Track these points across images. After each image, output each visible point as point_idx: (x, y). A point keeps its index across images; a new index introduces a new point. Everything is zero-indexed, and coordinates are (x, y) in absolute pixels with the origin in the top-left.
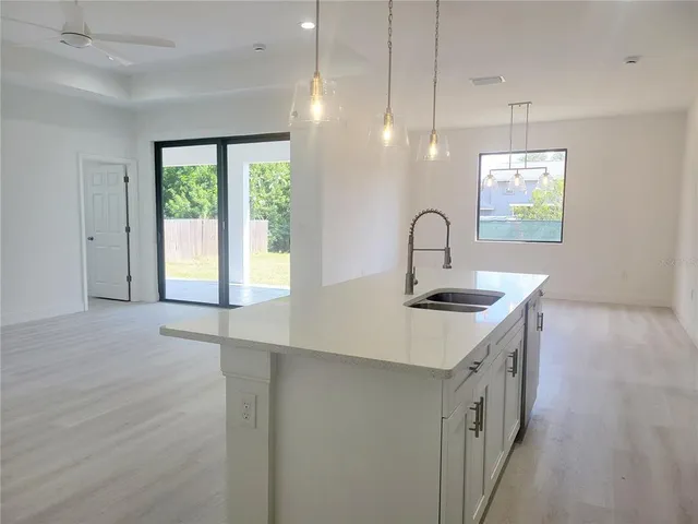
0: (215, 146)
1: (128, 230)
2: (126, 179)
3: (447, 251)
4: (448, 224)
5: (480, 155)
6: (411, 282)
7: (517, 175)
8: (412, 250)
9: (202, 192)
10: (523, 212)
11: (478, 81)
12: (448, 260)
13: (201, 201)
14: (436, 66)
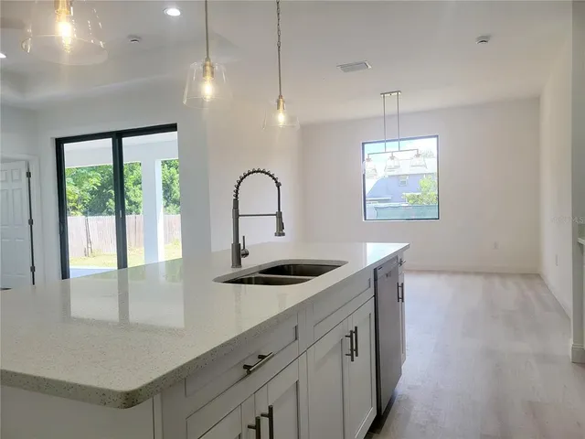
0: (111, 139)
1: (31, 222)
2: (29, 175)
3: (279, 215)
4: (278, 185)
5: (363, 144)
6: (239, 253)
7: (392, 158)
8: (237, 216)
9: (138, 192)
10: (413, 199)
11: (347, 68)
12: (281, 226)
13: (138, 200)
14: (279, 30)
